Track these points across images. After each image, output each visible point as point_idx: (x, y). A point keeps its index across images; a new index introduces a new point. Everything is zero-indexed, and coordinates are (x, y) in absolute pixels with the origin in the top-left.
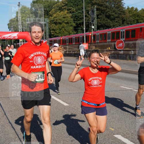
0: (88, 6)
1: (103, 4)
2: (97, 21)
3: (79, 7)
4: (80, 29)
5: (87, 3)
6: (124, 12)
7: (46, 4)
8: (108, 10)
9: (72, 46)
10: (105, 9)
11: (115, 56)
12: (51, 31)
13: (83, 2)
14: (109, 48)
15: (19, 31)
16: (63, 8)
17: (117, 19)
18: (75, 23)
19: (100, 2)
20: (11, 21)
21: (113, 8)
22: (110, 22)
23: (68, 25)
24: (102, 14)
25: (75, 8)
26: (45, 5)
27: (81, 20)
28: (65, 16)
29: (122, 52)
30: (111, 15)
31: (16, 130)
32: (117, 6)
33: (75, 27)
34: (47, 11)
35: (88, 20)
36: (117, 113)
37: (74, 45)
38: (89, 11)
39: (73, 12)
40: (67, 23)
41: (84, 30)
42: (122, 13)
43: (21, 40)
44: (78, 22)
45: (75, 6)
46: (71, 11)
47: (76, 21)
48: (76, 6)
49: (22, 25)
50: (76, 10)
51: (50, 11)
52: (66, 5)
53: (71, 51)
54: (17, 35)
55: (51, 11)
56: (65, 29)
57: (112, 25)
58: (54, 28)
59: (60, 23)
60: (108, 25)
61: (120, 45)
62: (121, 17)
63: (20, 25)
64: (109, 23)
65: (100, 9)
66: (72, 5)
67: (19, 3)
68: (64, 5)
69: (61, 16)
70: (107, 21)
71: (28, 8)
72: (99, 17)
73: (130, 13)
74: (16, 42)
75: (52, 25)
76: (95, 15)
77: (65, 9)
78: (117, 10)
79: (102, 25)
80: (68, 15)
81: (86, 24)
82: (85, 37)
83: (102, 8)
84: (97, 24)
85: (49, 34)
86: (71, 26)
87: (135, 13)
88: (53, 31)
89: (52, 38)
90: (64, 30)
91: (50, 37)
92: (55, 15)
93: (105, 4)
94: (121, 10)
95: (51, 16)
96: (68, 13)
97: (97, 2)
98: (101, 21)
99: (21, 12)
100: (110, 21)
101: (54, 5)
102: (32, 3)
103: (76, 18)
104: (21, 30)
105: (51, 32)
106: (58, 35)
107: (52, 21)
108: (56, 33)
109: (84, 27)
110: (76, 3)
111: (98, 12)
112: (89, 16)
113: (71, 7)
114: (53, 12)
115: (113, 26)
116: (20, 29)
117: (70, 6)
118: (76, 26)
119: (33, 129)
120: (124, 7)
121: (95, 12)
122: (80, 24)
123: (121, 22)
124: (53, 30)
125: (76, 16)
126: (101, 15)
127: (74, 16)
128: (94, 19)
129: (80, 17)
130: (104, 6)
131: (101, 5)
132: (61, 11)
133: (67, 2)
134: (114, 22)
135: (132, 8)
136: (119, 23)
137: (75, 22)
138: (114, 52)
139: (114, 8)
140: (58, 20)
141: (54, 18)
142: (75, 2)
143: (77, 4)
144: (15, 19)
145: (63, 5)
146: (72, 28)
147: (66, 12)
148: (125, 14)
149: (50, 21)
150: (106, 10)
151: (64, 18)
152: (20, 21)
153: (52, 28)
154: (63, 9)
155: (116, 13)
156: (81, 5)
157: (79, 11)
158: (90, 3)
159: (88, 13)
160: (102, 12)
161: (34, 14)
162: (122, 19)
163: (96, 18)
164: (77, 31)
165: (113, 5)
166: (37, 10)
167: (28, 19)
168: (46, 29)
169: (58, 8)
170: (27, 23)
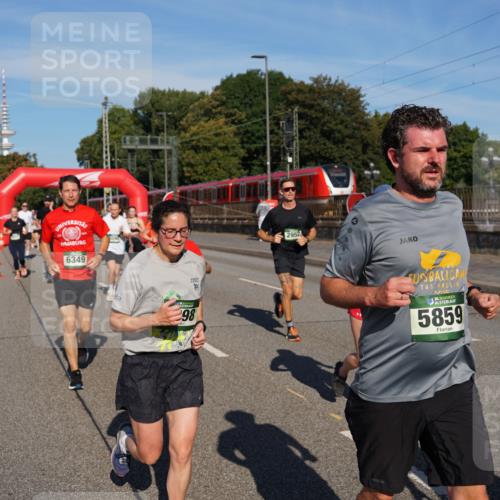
0: (277, 107)
1: (316, 103)
2: (301, 144)
3: (254, 109)
4: (259, 163)
5: (275, 100)
6: (366, 125)
7: (172, 102)
8: (327, 118)
9: (235, 206)
10: (320, 115)
12: (185, 169)
13: (265, 98)
14: (331, 213)
15: (105, 166)
16: (214, 110)
17: (348, 142)
18: (243, 148)
19: (306, 98)
20: (84, 142)
21: (339, 114)
22: (331, 149)
23: (226, 152)
24: (312, 127)
25: (246, 111)
26: (170, 104)
27: (260, 141)
28: (219, 131)
30: (333, 130)
31: (95, 417)
32: (348, 108)
33: (244, 159)
34: (174, 117)
35: (278, 142)
37: (242, 203)
38: (279, 120)
39: (240, 122)
40: (226, 148)
41: (266, 166)
42: (362, 127)
43: (107, 190)
44: (253, 147)
45: (245, 107)
46: (234, 118)
47: (247, 143)
48: (248, 106)
49: (113, 153)
50: (246, 117)
51: (181, 119)
52: (223, 103)
53: (233, 219)
54: (100, 178)
55: (185, 119)
56: (219, 164)
57: (337, 155)
58: (192, 161)
59: (208, 149)
60: (328, 155)
62: (358, 136)
63: (106, 152)
65: (307, 116)
66: (238, 104)
67: (106, 98)
68: (218, 103)
69: (209, 131)
70: (325, 144)
71: (128, 111)
72: (305, 134)
74: (96, 194)
75: (187, 152)
76: (296, 128)
77: (220, 113)
78: (349, 119)
79: (312, 155)
80: (226, 129)
81: (271, 151)
82: (269, 183)
83: (313, 113)
84: (300, 152)
85: (179, 176)
86: (236, 155)
88: (189, 169)
89: (187, 184)
90: (216, 165)
91: (181, 182)
92: (193, 129)
93: (319, 105)
94: (359, 120)
95: (185, 130)
96: (226, 123)
97: (301, 97)
98: (309, 144)
99: (109, 121)
100: (333, 147)
101: (192, 103)
102: (138, 99)
103: (247, 136)
104: (109, 165)
105: (183, 171)
106: (201, 177)
107: (186, 142)
108: (196, 172)
109: (266, 158)
110: (247, 100)
111: (303, 122)
112: (281, 132)
113: (236, 109)
114: (189, 120)
115: (341, 158)
116: (106, 163)
117: (233, 108)
118: (247, 155)
120: (367, 111)
121: (296, 122)
122: (257, 151)
123: (359, 148)
124: (189, 165)
125: (247, 132)
126: (309, 129)
127: (241, 130)
128: (293, 141)
129: (257, 135)
130: (318, 108)
131: (311, 107)
132: (209, 120)
133: (224, 98)
134: (343, 147)
136: (354, 150)
137: (245, 145)
139: (342, 114)
140: (202, 140)
141: (192, 136)
142: (245, 96)
143: (250, 103)
144: (96, 139)
145: (215, 103)
146: (236, 161)
147: (222, 120)
148: (369, 130)
149: (181, 143)
150: (323, 117)
151: (217, 135)
152: (106, 142)
153: (187, 160)
154: (216, 113)
155: (346, 127)
156: (259, 104)
157: (255, 120)
158: (282, 101)
159: (278, 124)
160: (311, 123)
161: (141, 125)
162: (363, 140)
163: (297, 138)
164: (250, 170)
165: (339, 107)
166: (150, 116)
167: (128, 138)
168: (171, 163)
169: (202, 112)
170: (125, 147)
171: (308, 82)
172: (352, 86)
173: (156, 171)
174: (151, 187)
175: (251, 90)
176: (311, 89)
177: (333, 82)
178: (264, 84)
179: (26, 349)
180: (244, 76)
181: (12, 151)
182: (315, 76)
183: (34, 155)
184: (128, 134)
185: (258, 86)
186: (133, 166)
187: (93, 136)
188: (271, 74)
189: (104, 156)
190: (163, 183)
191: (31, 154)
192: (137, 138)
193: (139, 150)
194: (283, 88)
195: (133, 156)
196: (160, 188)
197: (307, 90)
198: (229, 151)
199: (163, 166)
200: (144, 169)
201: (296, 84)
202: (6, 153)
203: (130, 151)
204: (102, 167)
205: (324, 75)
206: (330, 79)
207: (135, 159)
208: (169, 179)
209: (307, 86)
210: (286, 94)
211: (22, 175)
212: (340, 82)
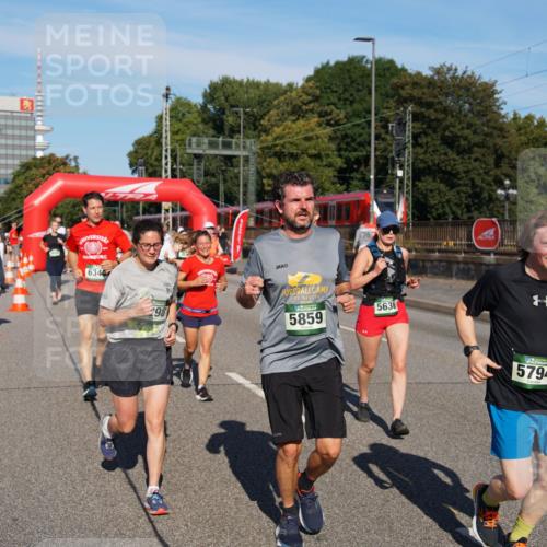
0: (385, 105)
1: (436, 100)
2: (414, 153)
3: (356, 106)
4: (358, 176)
5: (384, 96)
6: (501, 130)
7: (252, 96)
8: (450, 120)
10: (441, 116)
11: (469, 269)
12: (265, 181)
13: (370, 93)
14: (451, 243)
15: (164, 175)
16: (304, 107)
17: (478, 152)
18: (340, 156)
19: (424, 93)
20: (138, 143)
21: (465, 116)
22: (454, 160)
23: (318, 162)
24: (430, 131)
25: (345, 109)
26: (248, 98)
27: (362, 148)
28: (310, 134)
29: (492, 256)
30: (458, 137)
32: (478, 108)
33: (341, 171)
34: (253, 115)
35: (385, 150)
36: (471, 457)
38: (388, 122)
39: (337, 123)
40: (317, 156)
41: (369, 181)
42: (496, 133)
43: (166, 205)
44: (353, 155)
45: (345, 104)
46: (329, 118)
47: (346, 150)
48: (348, 102)
49: (174, 158)
50: (345, 117)
51: (262, 118)
52: (316, 99)
55: (267, 118)
57: (460, 168)
58: (275, 172)
59: (294, 157)
60: (449, 168)
61: (486, 233)
62: (490, 144)
63: (166, 157)
64: (452, 162)
65: (424, 117)
66: (336, 100)
67: (168, 89)
68: (310, 98)
70: (446, 154)
71: (195, 105)
72: (420, 141)
73: (520, 135)
74: (152, 209)
75: (268, 160)
76: (409, 133)
77: (312, 111)
78: (479, 122)
79: (429, 167)
80: (319, 131)
81: (377, 162)
82: (372, 203)
83: (432, 114)
84: (413, 163)
85: (257, 190)
86: (330, 165)
87: (536, 133)
88: (271, 182)
91: (260, 198)
92: (277, 131)
93: (440, 103)
94: (491, 124)
95: (267, 132)
96: (320, 125)
97: (416, 93)
98: (425, 153)
99: (171, 117)
100: (457, 158)
101: (277, 98)
102: (208, 90)
103: (345, 142)
104: (169, 173)
105: (263, 184)
107: (268, 147)
109: (369, 171)
110: (347, 95)
111: (418, 125)
113: (332, 107)
114: (273, 119)
115: (465, 172)
116: (166, 171)
117: (328, 105)
118: (345, 166)
119: (195, 492)
120: (503, 112)
121: (410, 125)
122: (358, 161)
123: (491, 160)
124: (271, 176)
125: (346, 136)
126: (426, 134)
127: (339, 134)
128: (404, 149)
129: (358, 140)
130: (437, 107)
131: (429, 105)
132: (298, 119)
133: (318, 92)
134: (470, 158)
135: (529, 118)
136: (485, 162)
137: (343, 153)
138: (467, 256)
139: (470, 115)
140: (287, 145)
141: (275, 139)
142: (345, 90)
143: (351, 99)
144: (153, 139)
145: (306, 98)
146: (330, 172)
147: (315, 120)
148: (504, 137)
149: (262, 148)
150: (444, 119)
151: (307, 139)
152: (166, 144)
153: (268, 170)
154: (307, 111)
155: (475, 132)
156: (362, 100)
157: (357, 122)
158: (392, 97)
159: (385, 127)
160: (429, 127)
161: (211, 124)
162: (496, 151)
163: (410, 146)
164: (348, 184)
165: (467, 106)
166: (224, 113)
167: (194, 140)
168: (248, 173)
169: (289, 109)
170: (189, 151)
171: (427, 73)
172: (485, 79)
173: (229, 184)
174: (222, 203)
175: (353, 82)
176: (430, 83)
177: (460, 73)
178: (369, 75)
179: (57, 403)
180: (344, 64)
181: (47, 153)
182: (437, 66)
183: (76, 158)
184: (194, 135)
185: (362, 77)
186: (199, 176)
187: (151, 136)
188: (379, 62)
189: (164, 161)
190: (237, 199)
191: (72, 157)
192: (206, 140)
193: (208, 156)
194: (395, 80)
195: (199, 163)
196: (233, 204)
197: (424, 83)
198: (322, 161)
199: (237, 178)
200: (213, 180)
201: (410, 75)
202: (39, 154)
203: (196, 156)
204: (160, 176)
205: (448, 65)
206: (456, 70)
207: (202, 168)
208: (245, 194)
209: (426, 77)
210: (397, 87)
211: (59, 183)
212: (469, 73)
